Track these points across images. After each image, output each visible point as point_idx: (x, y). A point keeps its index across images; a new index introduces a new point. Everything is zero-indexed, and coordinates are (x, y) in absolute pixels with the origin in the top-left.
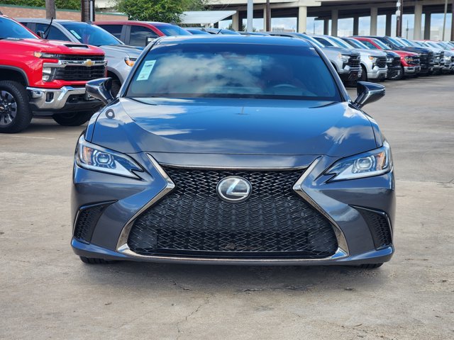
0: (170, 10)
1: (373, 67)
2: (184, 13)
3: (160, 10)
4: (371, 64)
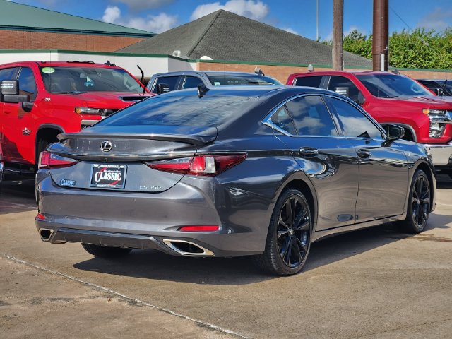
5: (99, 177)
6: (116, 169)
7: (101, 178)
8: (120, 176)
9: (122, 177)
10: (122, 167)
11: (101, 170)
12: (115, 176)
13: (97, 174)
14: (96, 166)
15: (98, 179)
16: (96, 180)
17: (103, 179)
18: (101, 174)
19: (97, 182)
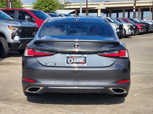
0: (51, 9)
1: (128, 30)
2: (57, 10)
3: (48, 9)
4: (128, 29)
6: (81, 57)
7: (72, 61)
8: (84, 60)
10: (85, 56)
11: (72, 57)
14: (68, 55)
17: (74, 61)
18: (72, 59)
19: (69, 63)
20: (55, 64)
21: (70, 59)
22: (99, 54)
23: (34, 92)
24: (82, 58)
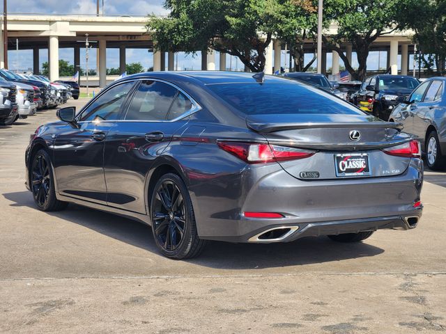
5: (343, 166)
6: (359, 157)
7: (346, 167)
8: (365, 164)
9: (367, 164)
10: (365, 154)
11: (345, 159)
12: (360, 164)
13: (341, 163)
14: (339, 155)
15: (343, 168)
16: (341, 169)
17: (349, 167)
18: (346, 163)
19: (343, 172)
20: (318, 174)
21: (342, 163)
22: (386, 150)
23: (278, 239)
24: (360, 159)
